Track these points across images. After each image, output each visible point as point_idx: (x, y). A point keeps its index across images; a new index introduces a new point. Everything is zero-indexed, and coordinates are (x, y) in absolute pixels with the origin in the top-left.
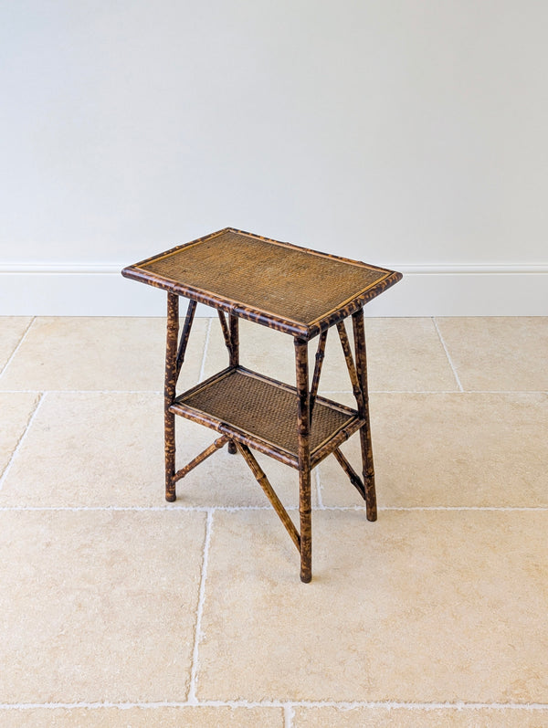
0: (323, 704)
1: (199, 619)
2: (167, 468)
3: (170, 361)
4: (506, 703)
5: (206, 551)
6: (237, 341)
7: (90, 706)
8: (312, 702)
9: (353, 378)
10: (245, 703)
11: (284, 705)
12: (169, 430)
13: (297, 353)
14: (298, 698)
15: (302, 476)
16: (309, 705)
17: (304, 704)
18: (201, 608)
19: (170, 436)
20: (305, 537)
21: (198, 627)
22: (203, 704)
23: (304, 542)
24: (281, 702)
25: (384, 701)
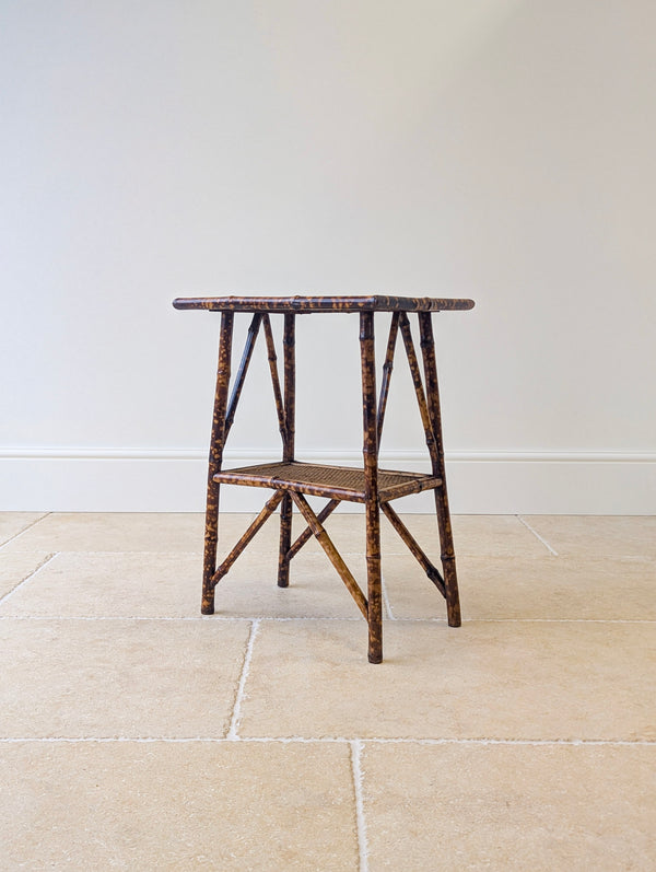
0: (401, 740)
1: (242, 686)
2: (206, 563)
3: (218, 414)
4: (637, 741)
5: (251, 644)
6: (293, 426)
7: (99, 741)
8: (387, 739)
9: (425, 418)
10: (301, 739)
11: (351, 742)
12: (211, 507)
13: (362, 349)
14: (369, 735)
15: (368, 508)
16: (382, 741)
17: (375, 740)
18: (243, 680)
19: (213, 516)
20: (374, 592)
21: (241, 691)
22: (247, 740)
23: (372, 606)
24: (347, 739)
25: (478, 739)
